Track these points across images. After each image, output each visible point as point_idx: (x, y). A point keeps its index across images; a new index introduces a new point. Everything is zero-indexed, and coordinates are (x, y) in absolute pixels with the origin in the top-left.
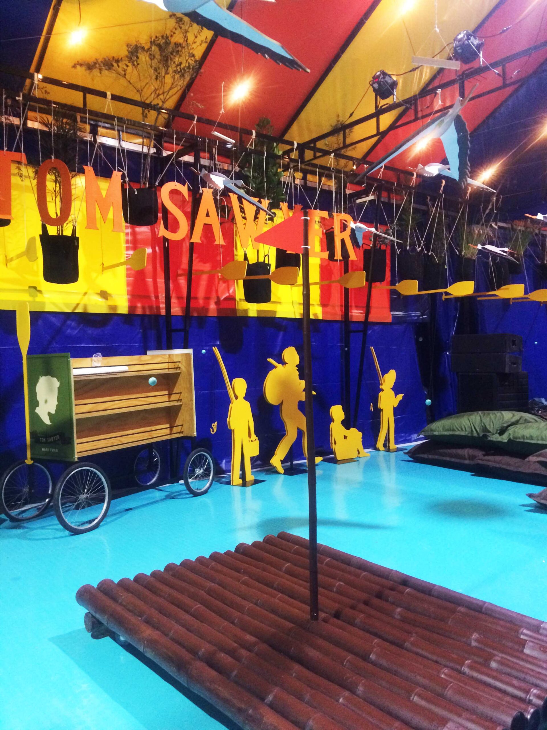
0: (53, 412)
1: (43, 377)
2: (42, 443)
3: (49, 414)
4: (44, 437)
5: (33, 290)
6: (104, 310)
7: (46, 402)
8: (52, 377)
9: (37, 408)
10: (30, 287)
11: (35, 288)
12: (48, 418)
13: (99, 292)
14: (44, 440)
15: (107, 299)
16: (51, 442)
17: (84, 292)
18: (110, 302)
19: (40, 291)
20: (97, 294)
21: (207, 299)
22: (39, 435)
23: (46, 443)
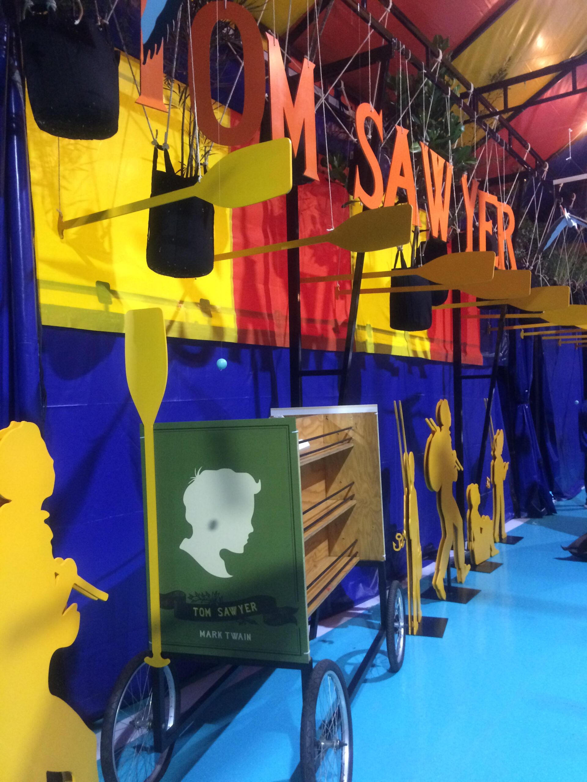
0: (238, 548)
1: (206, 473)
2: (199, 618)
3: (225, 554)
4: (206, 607)
5: (103, 288)
6: (205, 335)
7: (213, 525)
8: (237, 469)
9: (186, 540)
10: (99, 283)
11: (107, 285)
12: (221, 563)
13: (198, 301)
14: (208, 612)
15: (210, 316)
16: (231, 618)
17: (178, 299)
18: (215, 322)
19: (114, 293)
20: (196, 304)
21: (325, 322)
22: (188, 601)
23: (215, 617)
